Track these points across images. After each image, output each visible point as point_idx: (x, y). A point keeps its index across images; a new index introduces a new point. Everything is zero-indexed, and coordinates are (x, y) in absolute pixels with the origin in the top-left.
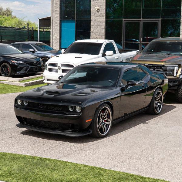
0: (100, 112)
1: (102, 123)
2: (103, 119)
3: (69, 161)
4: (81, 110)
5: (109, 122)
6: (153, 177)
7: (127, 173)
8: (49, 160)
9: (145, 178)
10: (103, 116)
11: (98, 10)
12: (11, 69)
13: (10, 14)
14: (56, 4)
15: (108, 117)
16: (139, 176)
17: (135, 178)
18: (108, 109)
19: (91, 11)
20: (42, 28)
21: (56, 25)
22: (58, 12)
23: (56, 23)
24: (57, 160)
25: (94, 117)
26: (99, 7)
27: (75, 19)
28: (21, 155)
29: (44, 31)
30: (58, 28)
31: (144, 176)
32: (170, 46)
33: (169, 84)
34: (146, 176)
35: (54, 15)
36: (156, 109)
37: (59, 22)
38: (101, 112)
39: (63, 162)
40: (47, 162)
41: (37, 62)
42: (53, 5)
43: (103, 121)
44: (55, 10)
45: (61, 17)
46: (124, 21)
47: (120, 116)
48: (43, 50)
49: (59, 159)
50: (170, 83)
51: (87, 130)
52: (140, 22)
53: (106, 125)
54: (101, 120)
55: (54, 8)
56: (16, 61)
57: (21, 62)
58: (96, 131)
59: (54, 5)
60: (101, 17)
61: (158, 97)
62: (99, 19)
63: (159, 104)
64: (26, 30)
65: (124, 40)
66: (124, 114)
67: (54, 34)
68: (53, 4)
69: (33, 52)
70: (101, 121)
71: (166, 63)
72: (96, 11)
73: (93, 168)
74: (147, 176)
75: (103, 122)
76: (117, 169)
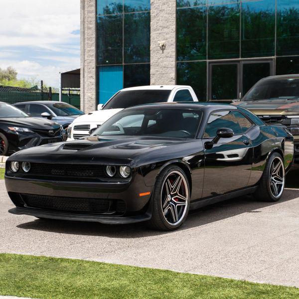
0: (166, 181)
1: (171, 203)
2: (172, 196)
3: (106, 262)
4: (129, 174)
5: (185, 201)
6: (274, 284)
7: (220, 278)
8: (67, 260)
9: (258, 285)
10: (172, 189)
11: (163, 46)
12: (9, 142)
13: (14, 78)
14: (89, 39)
15: (182, 191)
16: (244, 282)
17: (237, 284)
18: (181, 177)
19: (151, 49)
20: (66, 88)
21: (90, 75)
22: (94, 53)
23: (90, 72)
24: (82, 261)
25: (155, 189)
26: (164, 41)
27: (123, 64)
28: (14, 254)
29: (69, 94)
30: (93, 81)
31: (255, 282)
32: (294, 86)
33: (296, 150)
34: (258, 282)
35: (86, 58)
36: (273, 191)
37: (94, 70)
38: (168, 180)
39: (94, 263)
40: (64, 264)
41: (54, 130)
42: (84, 42)
43: (173, 199)
44: (87, 49)
45: (98, 62)
46: (209, 63)
47: (205, 196)
48: (66, 114)
49: (87, 259)
50: (297, 148)
51: (143, 212)
52: (238, 64)
53: (179, 207)
54: (169, 196)
55: (86, 46)
56: (17, 129)
57: (26, 130)
58: (159, 217)
59: (86, 41)
60: (168, 59)
61: (276, 169)
62: (165, 63)
63: (278, 182)
64: (38, 91)
65: (211, 97)
66: (212, 193)
67: (86, 91)
68: (84, 39)
69: (49, 118)
70: (169, 199)
71: (288, 111)
72: (159, 47)
73: (153, 271)
74: (262, 282)
75: (171, 201)
76: (200, 272)
